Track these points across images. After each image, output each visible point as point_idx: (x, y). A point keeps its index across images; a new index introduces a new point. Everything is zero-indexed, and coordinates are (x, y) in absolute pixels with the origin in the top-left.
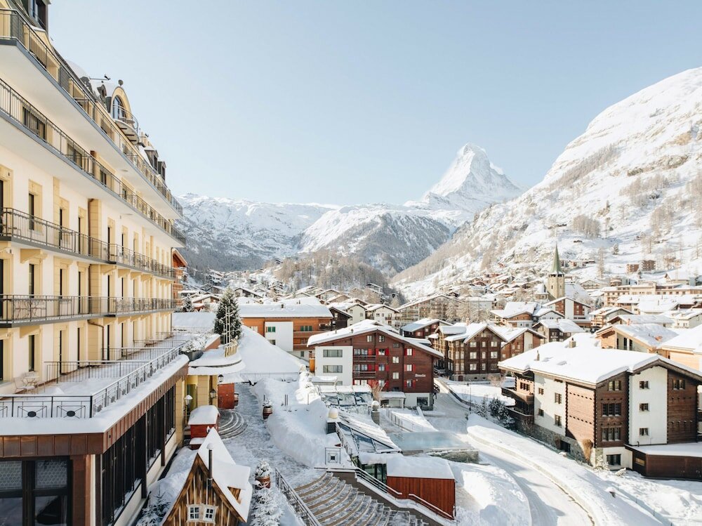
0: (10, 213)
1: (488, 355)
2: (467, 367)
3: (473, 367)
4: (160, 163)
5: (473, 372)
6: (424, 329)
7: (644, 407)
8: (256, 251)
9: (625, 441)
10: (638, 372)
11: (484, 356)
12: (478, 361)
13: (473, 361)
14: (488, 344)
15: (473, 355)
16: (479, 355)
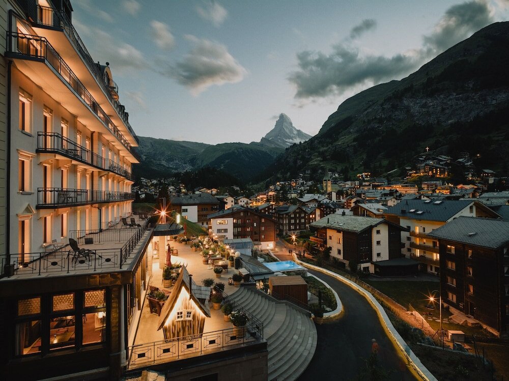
0: (56, 136)
1: (300, 221)
2: (289, 227)
3: (292, 227)
4: (126, 113)
5: (293, 230)
6: (265, 208)
7: (378, 243)
8: (168, 168)
9: (370, 260)
10: (376, 226)
11: (298, 222)
12: (295, 224)
13: (292, 224)
14: (300, 215)
15: (293, 221)
16: (295, 221)
